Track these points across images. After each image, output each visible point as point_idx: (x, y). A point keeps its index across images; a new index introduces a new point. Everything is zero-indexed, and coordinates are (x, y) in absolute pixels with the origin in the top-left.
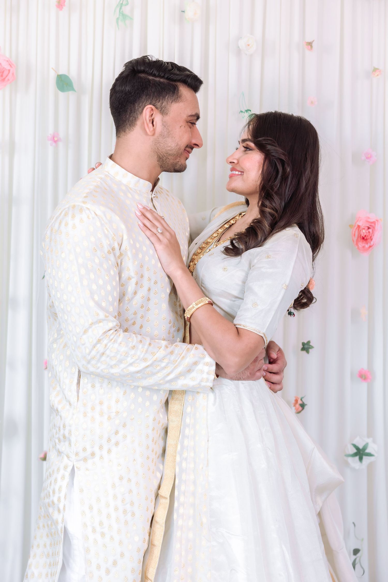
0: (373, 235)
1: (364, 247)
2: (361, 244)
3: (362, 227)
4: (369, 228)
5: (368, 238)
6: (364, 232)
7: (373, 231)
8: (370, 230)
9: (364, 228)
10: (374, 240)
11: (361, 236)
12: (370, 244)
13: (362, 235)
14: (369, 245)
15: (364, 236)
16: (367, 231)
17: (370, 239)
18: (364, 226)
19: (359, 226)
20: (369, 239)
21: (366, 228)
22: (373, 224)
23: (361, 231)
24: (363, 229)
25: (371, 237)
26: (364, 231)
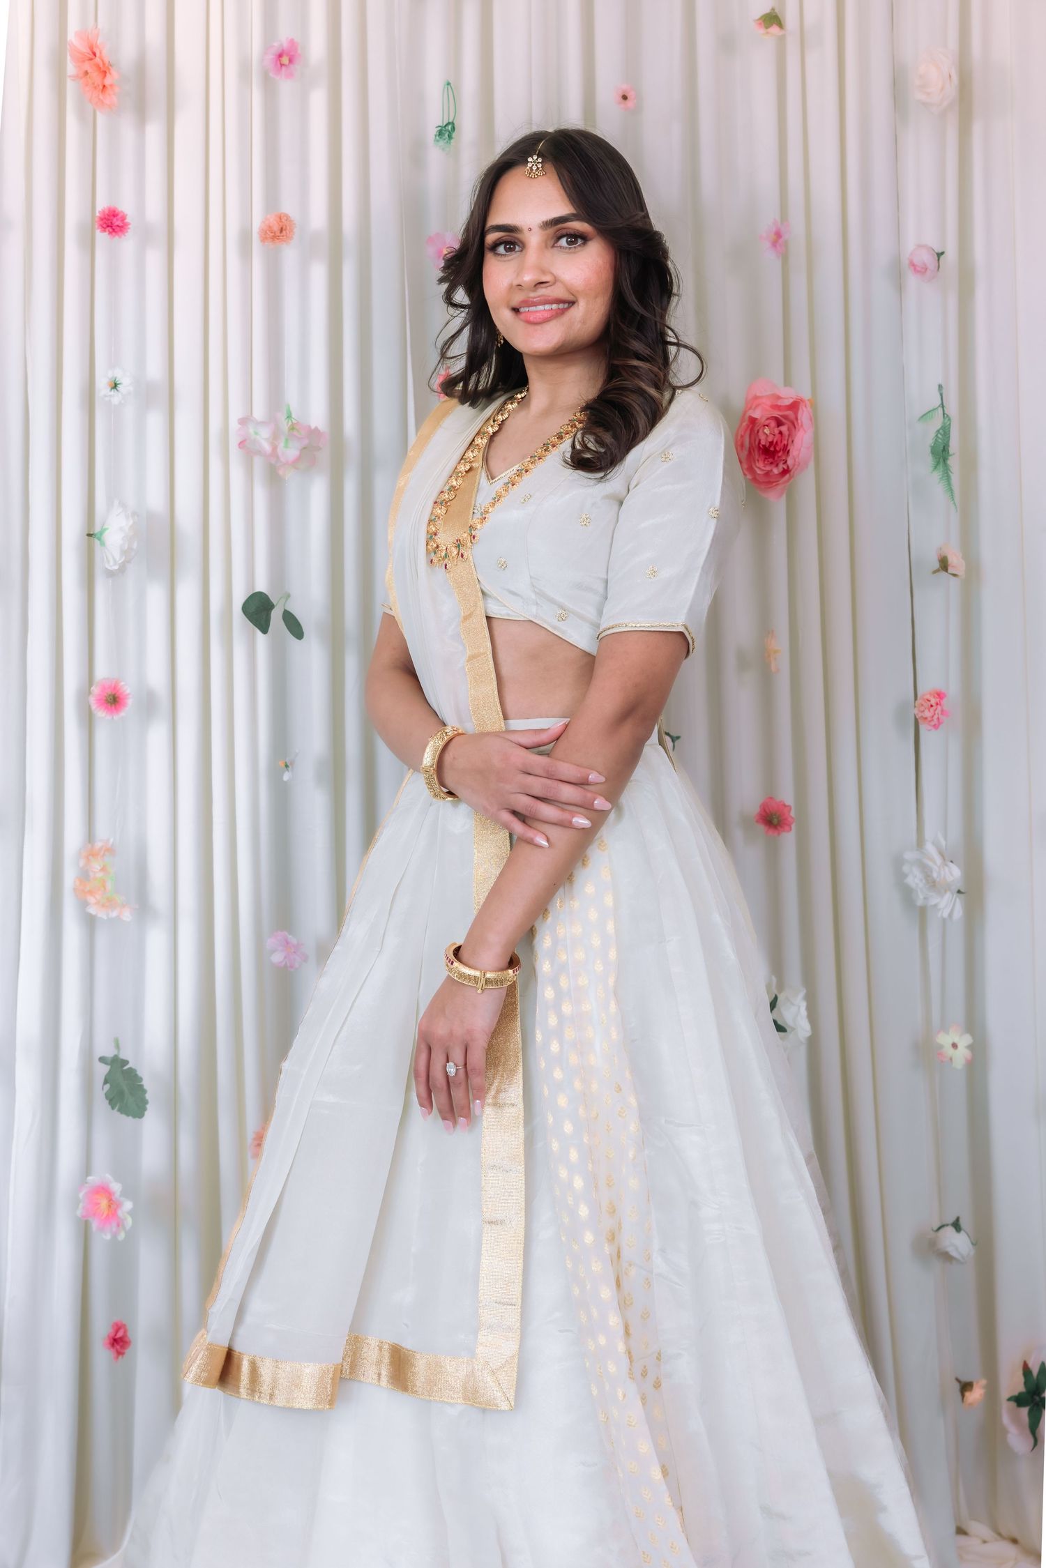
0: (790, 441)
1: (767, 474)
2: (761, 467)
3: (763, 421)
4: (779, 423)
5: (778, 449)
6: (767, 434)
7: (789, 429)
8: (784, 429)
9: (766, 424)
10: (794, 451)
11: (759, 443)
12: (786, 462)
13: (763, 442)
14: (781, 466)
15: (767, 445)
16: (776, 431)
17: (784, 452)
18: (768, 419)
19: (753, 421)
20: (780, 451)
21: (773, 424)
22: (790, 413)
23: (758, 432)
24: (764, 426)
25: (785, 447)
26: (767, 431)
